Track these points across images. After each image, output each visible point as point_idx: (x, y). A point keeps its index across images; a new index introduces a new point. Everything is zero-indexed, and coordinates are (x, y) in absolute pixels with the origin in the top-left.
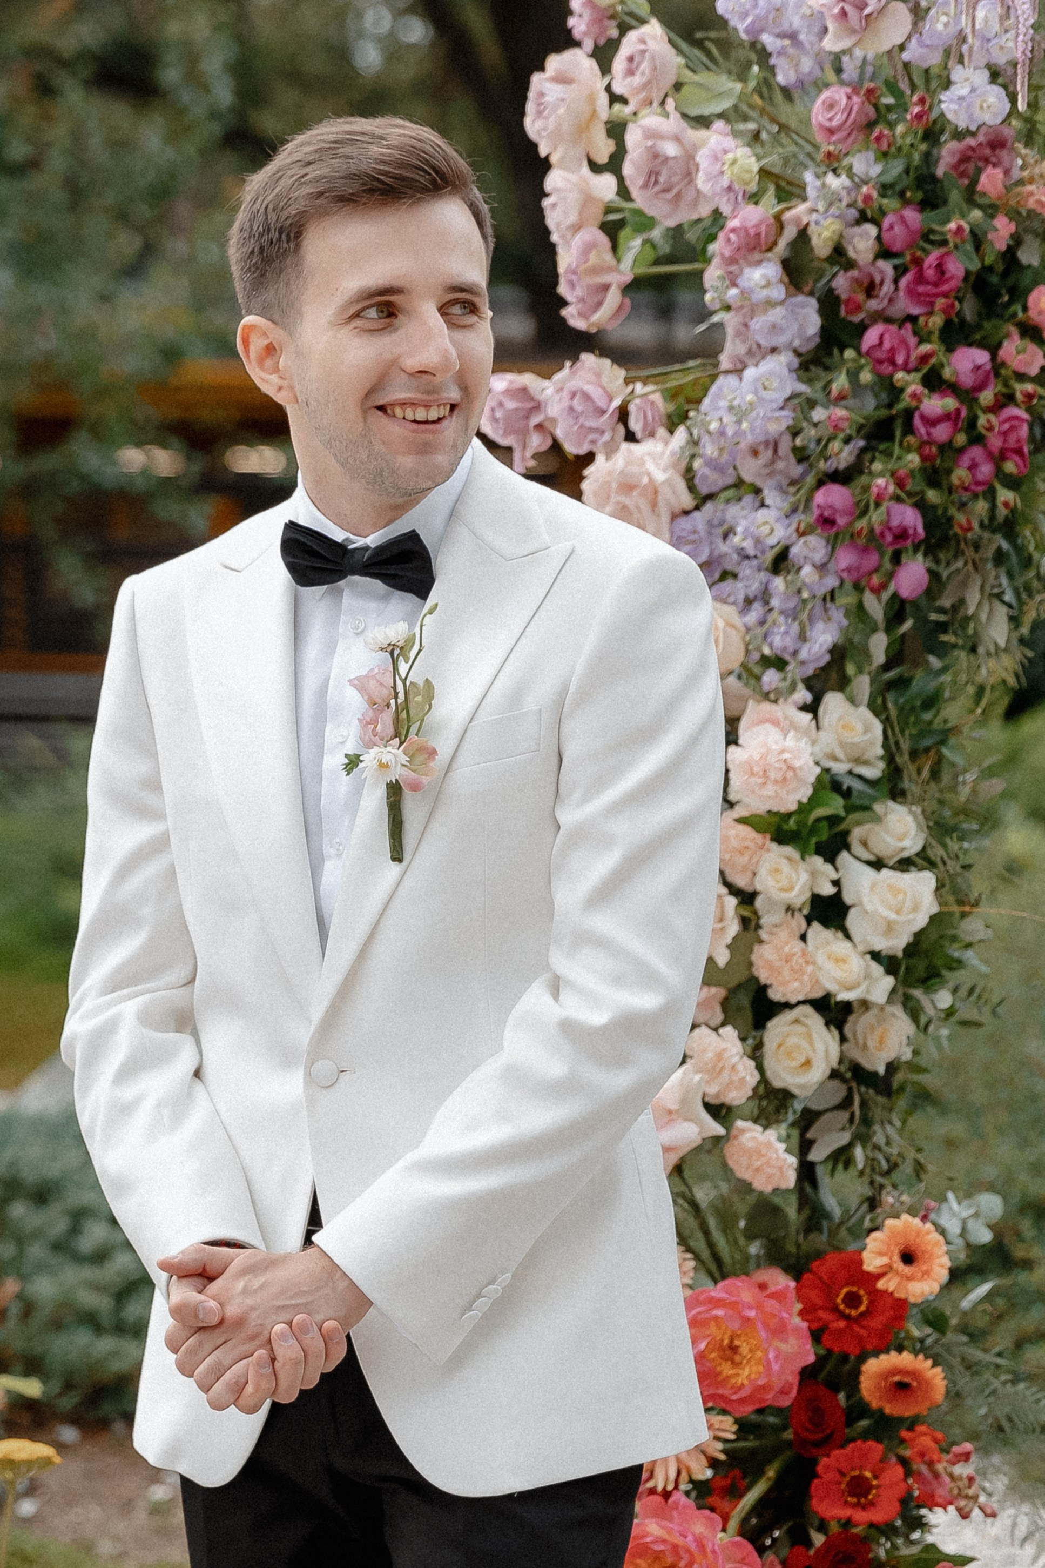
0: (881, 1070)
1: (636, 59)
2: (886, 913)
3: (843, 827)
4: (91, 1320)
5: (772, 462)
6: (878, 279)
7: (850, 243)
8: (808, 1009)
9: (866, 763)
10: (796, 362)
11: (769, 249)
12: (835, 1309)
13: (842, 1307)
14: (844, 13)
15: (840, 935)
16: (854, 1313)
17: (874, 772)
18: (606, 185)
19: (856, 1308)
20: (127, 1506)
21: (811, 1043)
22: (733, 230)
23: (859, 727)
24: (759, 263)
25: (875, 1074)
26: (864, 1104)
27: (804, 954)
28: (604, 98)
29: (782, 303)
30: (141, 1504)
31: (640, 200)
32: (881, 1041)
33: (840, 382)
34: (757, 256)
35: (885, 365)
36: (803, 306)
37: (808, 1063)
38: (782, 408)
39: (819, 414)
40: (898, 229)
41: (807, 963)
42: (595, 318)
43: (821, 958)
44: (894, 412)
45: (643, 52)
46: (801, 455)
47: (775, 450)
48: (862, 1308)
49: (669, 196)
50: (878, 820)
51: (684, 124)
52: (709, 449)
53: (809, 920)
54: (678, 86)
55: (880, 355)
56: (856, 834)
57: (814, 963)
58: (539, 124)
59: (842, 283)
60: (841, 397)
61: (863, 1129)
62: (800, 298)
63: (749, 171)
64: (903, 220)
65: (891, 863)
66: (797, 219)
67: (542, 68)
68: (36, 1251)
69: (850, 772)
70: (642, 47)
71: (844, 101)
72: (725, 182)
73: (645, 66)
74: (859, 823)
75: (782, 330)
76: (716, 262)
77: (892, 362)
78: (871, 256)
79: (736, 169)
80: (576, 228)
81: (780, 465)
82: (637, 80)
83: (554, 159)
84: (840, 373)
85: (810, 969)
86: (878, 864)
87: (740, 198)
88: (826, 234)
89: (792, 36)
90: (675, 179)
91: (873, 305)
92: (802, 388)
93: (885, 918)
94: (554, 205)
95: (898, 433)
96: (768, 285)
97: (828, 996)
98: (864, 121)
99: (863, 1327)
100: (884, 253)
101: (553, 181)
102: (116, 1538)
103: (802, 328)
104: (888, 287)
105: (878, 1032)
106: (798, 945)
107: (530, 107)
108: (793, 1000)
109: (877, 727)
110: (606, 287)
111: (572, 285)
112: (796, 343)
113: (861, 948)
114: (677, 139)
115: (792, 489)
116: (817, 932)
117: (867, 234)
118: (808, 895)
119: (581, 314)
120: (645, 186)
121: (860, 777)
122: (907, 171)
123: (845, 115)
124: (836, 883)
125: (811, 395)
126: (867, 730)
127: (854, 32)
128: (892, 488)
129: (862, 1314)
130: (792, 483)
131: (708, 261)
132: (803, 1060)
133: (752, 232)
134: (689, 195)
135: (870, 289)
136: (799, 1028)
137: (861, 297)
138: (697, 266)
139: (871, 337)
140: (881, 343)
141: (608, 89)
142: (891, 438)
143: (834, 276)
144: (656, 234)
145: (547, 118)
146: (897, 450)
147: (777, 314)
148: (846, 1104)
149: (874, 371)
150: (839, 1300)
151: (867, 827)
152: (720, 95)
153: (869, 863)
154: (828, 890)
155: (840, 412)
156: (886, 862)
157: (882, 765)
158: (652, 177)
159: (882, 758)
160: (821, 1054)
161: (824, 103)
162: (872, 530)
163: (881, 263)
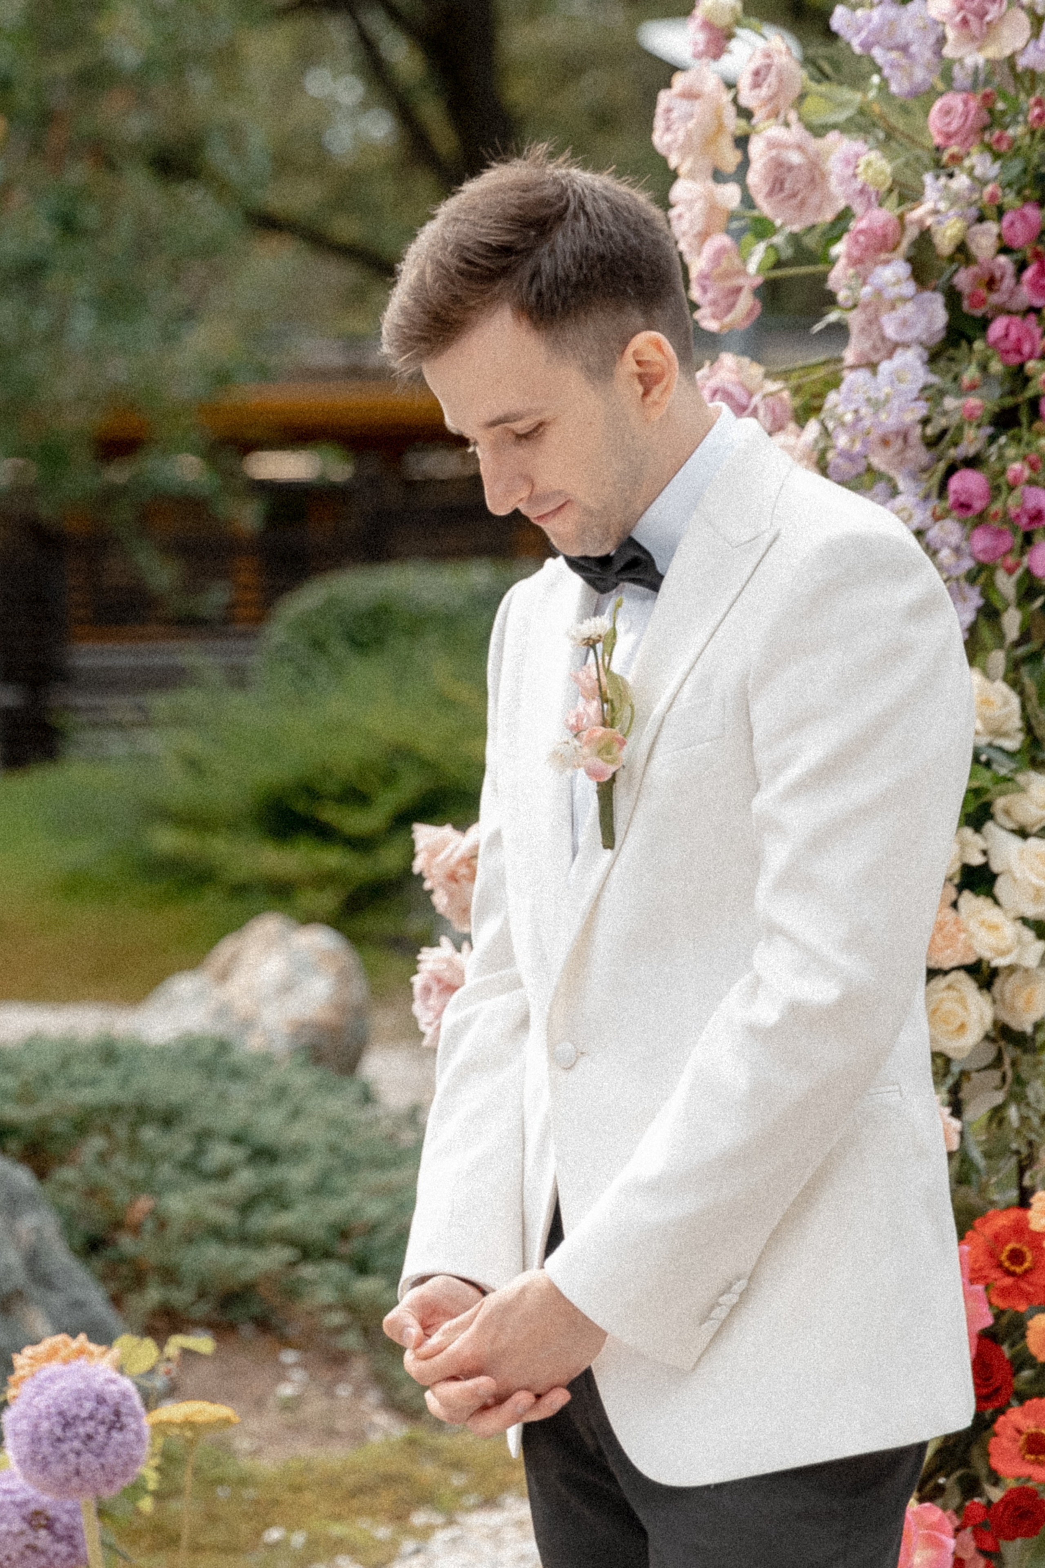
0: (1029, 1029)
1: (763, 73)
2: (1035, 880)
3: (985, 798)
4: (217, 1233)
5: (902, 451)
6: (998, 274)
7: (973, 240)
8: (962, 975)
9: (1005, 735)
10: (926, 356)
11: (894, 249)
12: (1000, 1265)
13: (1007, 1264)
14: (965, 22)
15: (989, 902)
16: (1019, 1270)
17: (1012, 744)
18: (730, 194)
19: (1021, 1264)
20: (259, 1404)
21: (965, 1008)
22: (861, 232)
23: (998, 701)
24: (887, 262)
25: (1023, 1034)
26: (1014, 1064)
27: (956, 922)
28: (731, 111)
29: (912, 298)
30: (271, 1402)
31: (765, 207)
32: (1028, 1002)
33: (971, 374)
34: (883, 256)
35: (1012, 355)
36: (931, 301)
37: (962, 1026)
38: (916, 399)
39: (950, 403)
40: (1018, 225)
41: (959, 930)
42: (728, 319)
43: (973, 925)
44: (1020, 399)
45: (769, 67)
46: (932, 443)
47: (905, 439)
48: (1027, 1265)
49: (794, 202)
50: (1022, 790)
51: (807, 134)
52: (842, 441)
53: (960, 888)
54: (802, 97)
55: (1008, 345)
56: (1000, 803)
57: (965, 931)
58: (668, 138)
59: (963, 279)
60: (973, 387)
61: (1017, 1089)
62: (927, 295)
63: (882, 172)
64: (1024, 217)
65: (1035, 829)
66: (921, 221)
67: (668, 85)
68: (166, 1171)
69: (990, 745)
70: (768, 61)
71: (960, 107)
72: (857, 185)
73: (772, 79)
74: (1002, 793)
75: (913, 325)
76: (842, 263)
77: (1019, 351)
78: (992, 251)
79: (870, 172)
80: (704, 236)
81: (910, 454)
82: (764, 92)
83: (682, 171)
84: (970, 363)
85: (963, 936)
86: (1023, 833)
87: (873, 199)
88: (949, 233)
89: (904, 49)
90: (800, 186)
91: (995, 299)
92: (934, 379)
93: (1033, 886)
94: (680, 216)
95: (1024, 420)
96: (898, 282)
97: (979, 962)
98: (980, 125)
99: (1031, 1284)
100: (1004, 249)
101: (679, 191)
102: (252, 1435)
103: (930, 322)
104: (1008, 282)
105: (1025, 994)
106: (950, 914)
107: (659, 123)
108: (946, 966)
109: (1015, 701)
110: (738, 290)
111: (705, 290)
112: (924, 337)
113: (1012, 914)
114: (800, 147)
115: (925, 476)
116: (968, 899)
117: (989, 230)
118: (957, 866)
119: (714, 317)
120: (771, 193)
121: (1001, 749)
122: (1025, 171)
123: (963, 118)
124: (985, 853)
125: (942, 386)
126: (1006, 703)
127: (973, 39)
128: (1027, 473)
129: (1026, 1272)
130: (924, 470)
131: (832, 262)
132: (959, 1023)
133: (880, 232)
134: (814, 200)
135: (991, 283)
136: (953, 994)
137: (983, 292)
138: (820, 268)
139: (997, 328)
140: (1007, 335)
141: (735, 101)
142: (1019, 424)
143: (956, 271)
144: (778, 239)
145: (675, 132)
146: (1026, 436)
147: (907, 310)
148: (997, 1062)
149: (1002, 360)
150: (1003, 1257)
151: (1010, 797)
152: (842, 105)
153: (1013, 831)
154: (977, 860)
155: (973, 401)
156: (1029, 830)
157: (1020, 737)
158: (777, 185)
159: (1021, 730)
160: (975, 1016)
161: (940, 109)
162: (1006, 513)
163: (1003, 259)
